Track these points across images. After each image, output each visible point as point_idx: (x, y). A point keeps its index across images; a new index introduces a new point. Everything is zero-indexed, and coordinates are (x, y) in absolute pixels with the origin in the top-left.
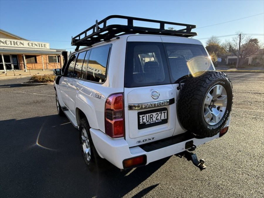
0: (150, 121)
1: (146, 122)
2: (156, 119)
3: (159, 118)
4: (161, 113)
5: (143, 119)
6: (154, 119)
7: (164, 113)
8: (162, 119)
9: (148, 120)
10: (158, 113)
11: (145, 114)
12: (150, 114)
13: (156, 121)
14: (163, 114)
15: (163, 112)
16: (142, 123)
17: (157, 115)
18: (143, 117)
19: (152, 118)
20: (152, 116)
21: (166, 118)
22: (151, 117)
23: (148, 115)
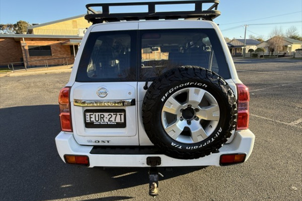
0: (100, 121)
1: (95, 121)
2: (109, 121)
3: (113, 119)
4: (117, 115)
5: (90, 118)
6: (106, 120)
7: (121, 115)
8: (116, 121)
9: (97, 120)
10: (112, 114)
11: (93, 112)
12: (100, 114)
13: (109, 123)
14: (118, 116)
15: (118, 114)
16: (89, 121)
17: (110, 116)
18: (90, 115)
19: (103, 118)
20: (102, 116)
21: (123, 121)
22: (101, 118)
23: (97, 114)
